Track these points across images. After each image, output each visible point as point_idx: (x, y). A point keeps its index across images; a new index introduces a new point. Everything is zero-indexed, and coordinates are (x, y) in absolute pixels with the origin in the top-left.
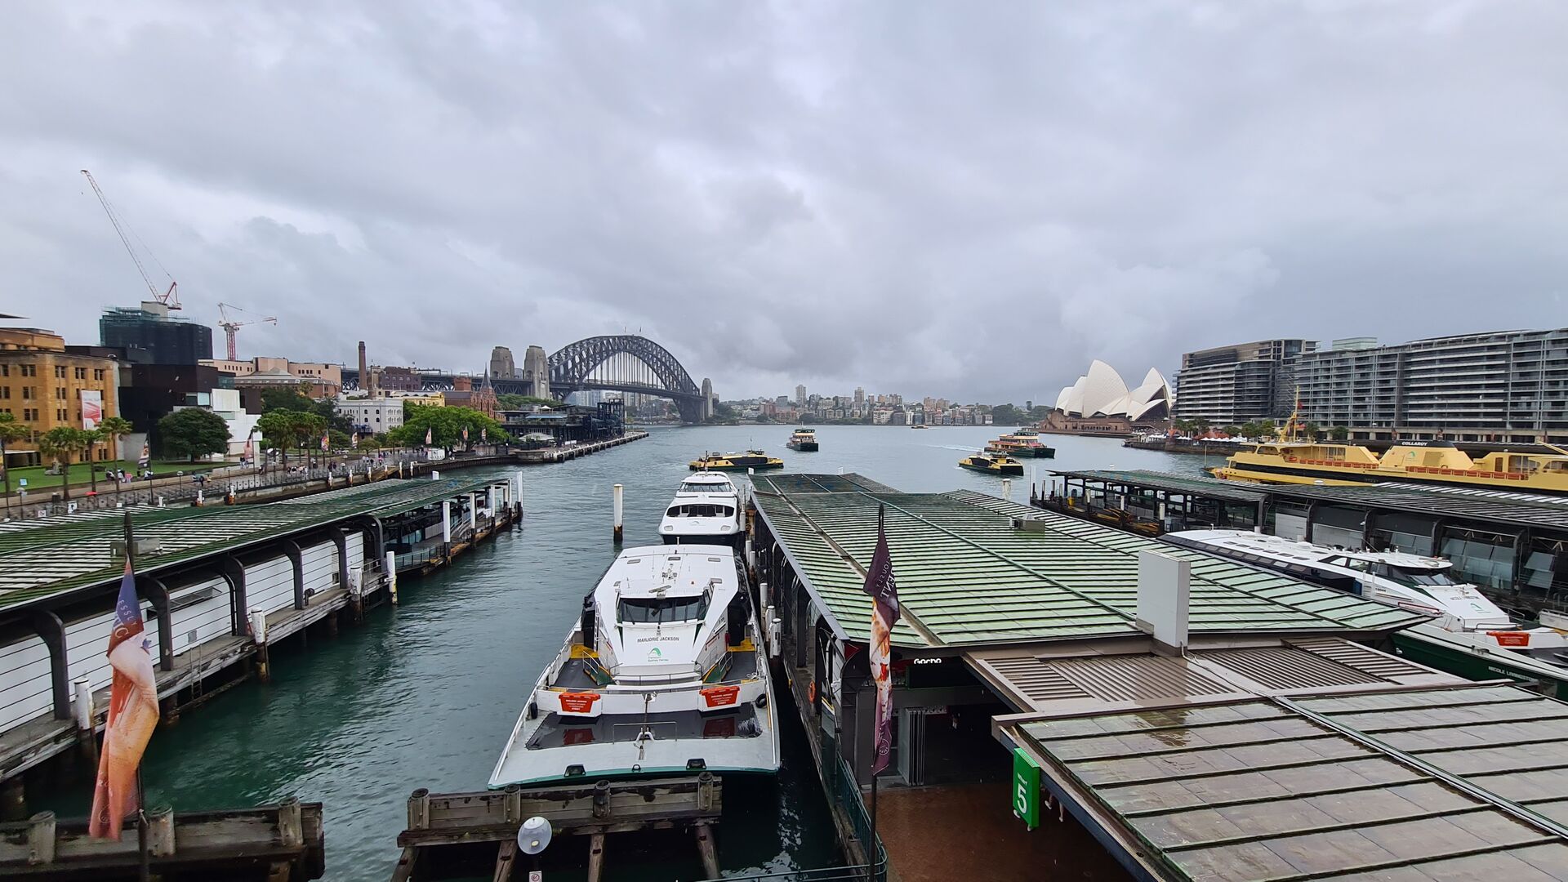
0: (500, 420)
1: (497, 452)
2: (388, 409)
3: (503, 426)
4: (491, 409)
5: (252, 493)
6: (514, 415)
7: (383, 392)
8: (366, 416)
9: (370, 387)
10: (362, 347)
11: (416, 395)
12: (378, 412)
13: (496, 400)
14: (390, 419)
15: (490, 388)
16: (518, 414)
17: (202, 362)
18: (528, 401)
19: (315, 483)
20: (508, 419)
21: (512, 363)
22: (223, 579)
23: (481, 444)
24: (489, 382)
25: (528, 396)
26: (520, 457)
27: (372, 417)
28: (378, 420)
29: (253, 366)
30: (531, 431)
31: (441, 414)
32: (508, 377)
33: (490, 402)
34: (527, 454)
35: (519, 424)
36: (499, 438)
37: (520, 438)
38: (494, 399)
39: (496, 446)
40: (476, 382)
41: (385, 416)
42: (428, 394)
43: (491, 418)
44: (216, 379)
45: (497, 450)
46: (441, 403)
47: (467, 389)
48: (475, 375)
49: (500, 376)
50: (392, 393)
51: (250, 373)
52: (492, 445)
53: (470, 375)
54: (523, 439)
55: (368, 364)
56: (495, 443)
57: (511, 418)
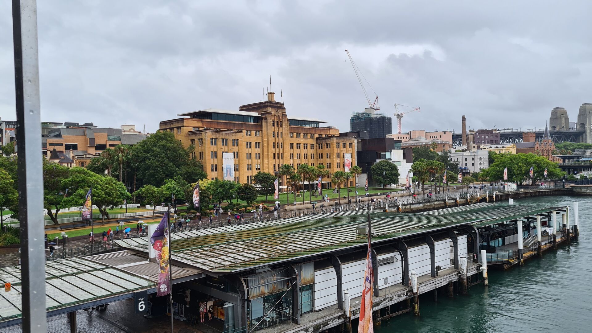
0: (557, 162)
1: (555, 186)
2: (479, 157)
3: (560, 167)
4: (550, 154)
5: (409, 206)
6: (569, 158)
7: (476, 146)
8: (466, 162)
9: (468, 143)
10: (464, 119)
11: (497, 147)
12: (473, 159)
13: (554, 147)
14: (480, 164)
15: (550, 138)
16: (573, 157)
17: (388, 136)
18: (580, 146)
19: (439, 202)
20: (564, 161)
21: (567, 119)
22: (398, 253)
23: (543, 180)
24: (549, 134)
25: (581, 143)
26: (574, 190)
27: (470, 162)
28: (473, 164)
29: (409, 136)
30: (584, 170)
31: (513, 159)
32: (563, 130)
33: (549, 150)
34: (581, 188)
35: (574, 165)
36: (557, 176)
37: (575, 176)
38: (553, 146)
39: (555, 182)
40: (539, 135)
41: (477, 162)
42: (505, 146)
43: (550, 161)
44: (393, 144)
45: (555, 185)
46: (514, 151)
47: (532, 141)
48: (538, 130)
49: (557, 130)
50: (482, 146)
51: (408, 140)
52: (552, 181)
53: (534, 130)
54: (578, 176)
55: (467, 129)
56: (554, 179)
57: (566, 161)
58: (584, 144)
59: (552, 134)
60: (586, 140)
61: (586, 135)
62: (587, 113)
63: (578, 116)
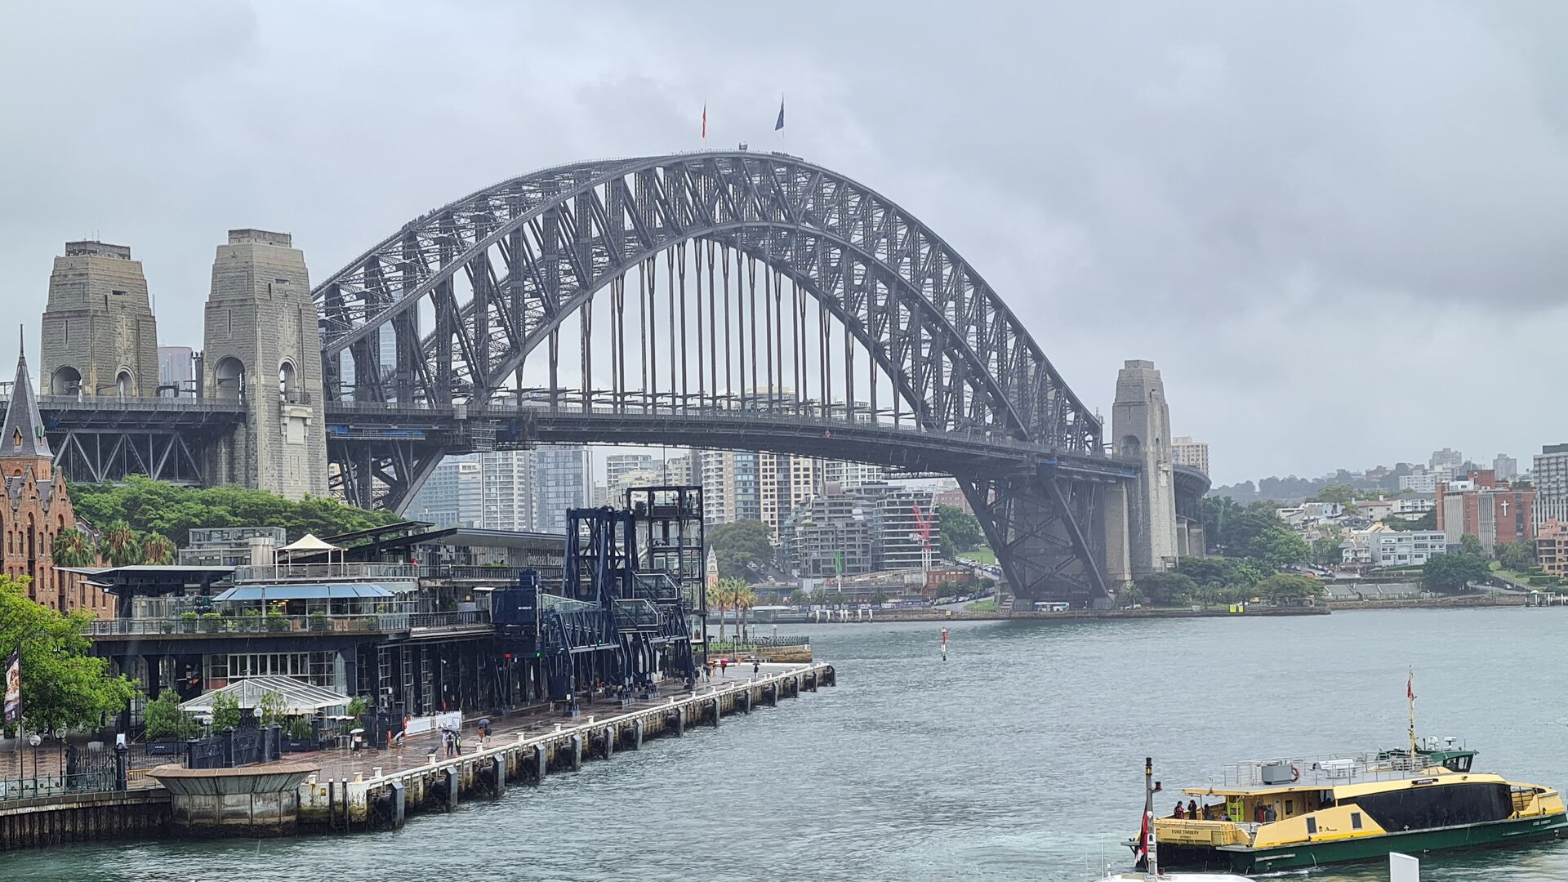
13: (68, 510)
15: (43, 450)
16: (173, 583)
18: (219, 510)
20: (125, 610)
21: (144, 323)
24: (36, 421)
25: (222, 489)
26: (182, 801)
32: (125, 396)
33: (39, 526)
34: (217, 787)
35: (178, 632)
37: (190, 706)
38: (63, 506)
45: (71, 769)
49: (87, 395)
57: (140, 603)
58: (240, 493)
59: (56, 424)
60: (252, 469)
61: (251, 437)
62: (258, 289)
63: (208, 307)
